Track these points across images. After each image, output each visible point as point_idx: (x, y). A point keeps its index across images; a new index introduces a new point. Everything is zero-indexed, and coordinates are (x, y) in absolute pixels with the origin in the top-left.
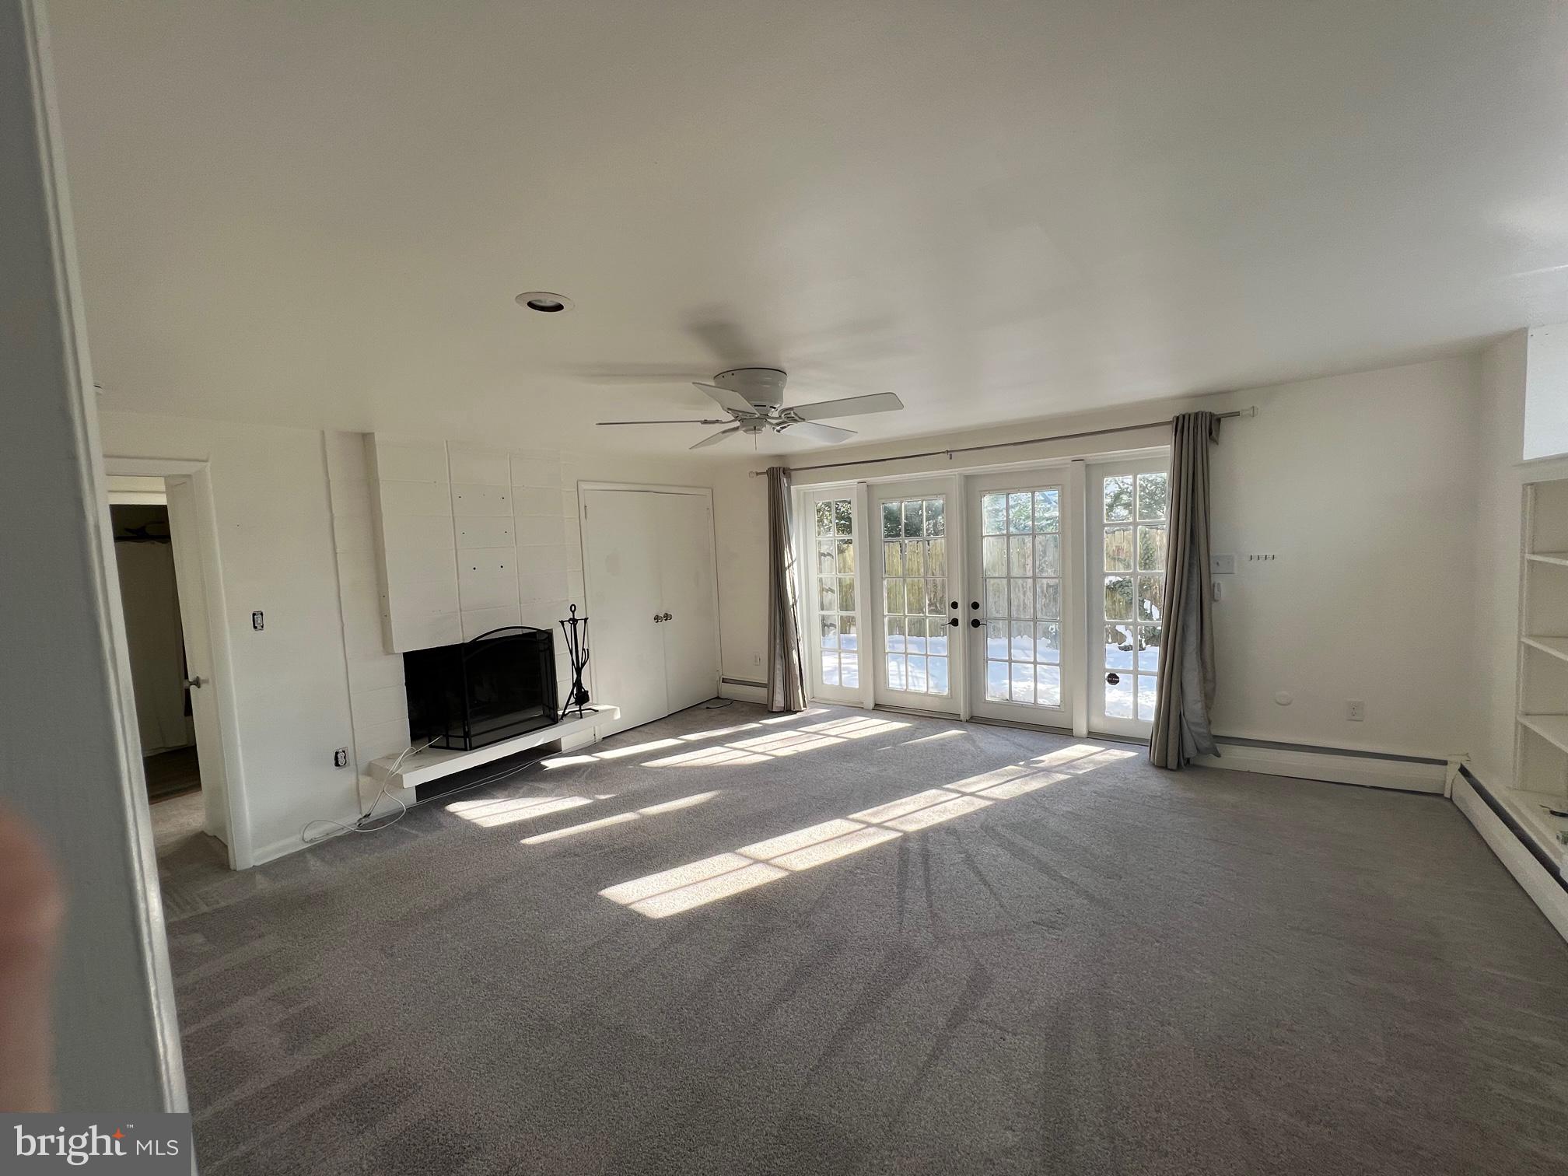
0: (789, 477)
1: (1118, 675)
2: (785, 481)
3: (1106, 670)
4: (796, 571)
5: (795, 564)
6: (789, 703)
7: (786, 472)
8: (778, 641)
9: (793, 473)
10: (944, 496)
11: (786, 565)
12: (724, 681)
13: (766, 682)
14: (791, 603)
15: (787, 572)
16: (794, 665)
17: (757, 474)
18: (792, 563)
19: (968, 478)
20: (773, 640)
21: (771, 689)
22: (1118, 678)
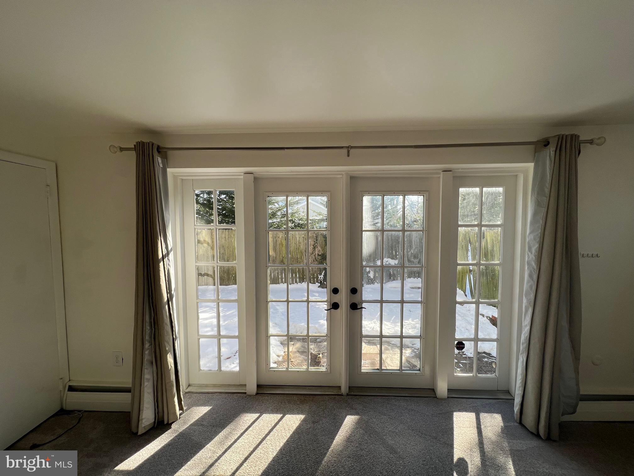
0: (165, 157)
1: (464, 342)
2: (160, 161)
3: (456, 339)
4: (172, 263)
5: (171, 256)
6: (161, 414)
7: (162, 151)
8: (147, 345)
9: (170, 153)
10: (329, 194)
11: (160, 256)
12: (72, 389)
13: (130, 386)
14: (166, 299)
15: (161, 264)
16: (169, 371)
17: (122, 149)
18: (168, 254)
19: (353, 179)
20: (139, 343)
21: (137, 394)
22: (464, 344)
